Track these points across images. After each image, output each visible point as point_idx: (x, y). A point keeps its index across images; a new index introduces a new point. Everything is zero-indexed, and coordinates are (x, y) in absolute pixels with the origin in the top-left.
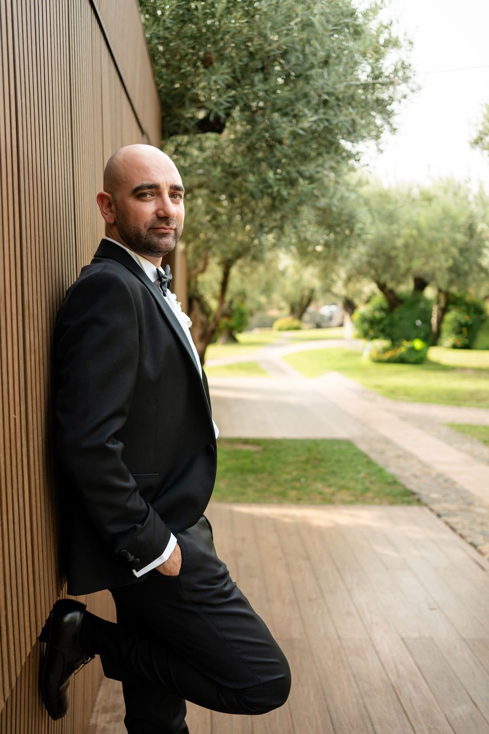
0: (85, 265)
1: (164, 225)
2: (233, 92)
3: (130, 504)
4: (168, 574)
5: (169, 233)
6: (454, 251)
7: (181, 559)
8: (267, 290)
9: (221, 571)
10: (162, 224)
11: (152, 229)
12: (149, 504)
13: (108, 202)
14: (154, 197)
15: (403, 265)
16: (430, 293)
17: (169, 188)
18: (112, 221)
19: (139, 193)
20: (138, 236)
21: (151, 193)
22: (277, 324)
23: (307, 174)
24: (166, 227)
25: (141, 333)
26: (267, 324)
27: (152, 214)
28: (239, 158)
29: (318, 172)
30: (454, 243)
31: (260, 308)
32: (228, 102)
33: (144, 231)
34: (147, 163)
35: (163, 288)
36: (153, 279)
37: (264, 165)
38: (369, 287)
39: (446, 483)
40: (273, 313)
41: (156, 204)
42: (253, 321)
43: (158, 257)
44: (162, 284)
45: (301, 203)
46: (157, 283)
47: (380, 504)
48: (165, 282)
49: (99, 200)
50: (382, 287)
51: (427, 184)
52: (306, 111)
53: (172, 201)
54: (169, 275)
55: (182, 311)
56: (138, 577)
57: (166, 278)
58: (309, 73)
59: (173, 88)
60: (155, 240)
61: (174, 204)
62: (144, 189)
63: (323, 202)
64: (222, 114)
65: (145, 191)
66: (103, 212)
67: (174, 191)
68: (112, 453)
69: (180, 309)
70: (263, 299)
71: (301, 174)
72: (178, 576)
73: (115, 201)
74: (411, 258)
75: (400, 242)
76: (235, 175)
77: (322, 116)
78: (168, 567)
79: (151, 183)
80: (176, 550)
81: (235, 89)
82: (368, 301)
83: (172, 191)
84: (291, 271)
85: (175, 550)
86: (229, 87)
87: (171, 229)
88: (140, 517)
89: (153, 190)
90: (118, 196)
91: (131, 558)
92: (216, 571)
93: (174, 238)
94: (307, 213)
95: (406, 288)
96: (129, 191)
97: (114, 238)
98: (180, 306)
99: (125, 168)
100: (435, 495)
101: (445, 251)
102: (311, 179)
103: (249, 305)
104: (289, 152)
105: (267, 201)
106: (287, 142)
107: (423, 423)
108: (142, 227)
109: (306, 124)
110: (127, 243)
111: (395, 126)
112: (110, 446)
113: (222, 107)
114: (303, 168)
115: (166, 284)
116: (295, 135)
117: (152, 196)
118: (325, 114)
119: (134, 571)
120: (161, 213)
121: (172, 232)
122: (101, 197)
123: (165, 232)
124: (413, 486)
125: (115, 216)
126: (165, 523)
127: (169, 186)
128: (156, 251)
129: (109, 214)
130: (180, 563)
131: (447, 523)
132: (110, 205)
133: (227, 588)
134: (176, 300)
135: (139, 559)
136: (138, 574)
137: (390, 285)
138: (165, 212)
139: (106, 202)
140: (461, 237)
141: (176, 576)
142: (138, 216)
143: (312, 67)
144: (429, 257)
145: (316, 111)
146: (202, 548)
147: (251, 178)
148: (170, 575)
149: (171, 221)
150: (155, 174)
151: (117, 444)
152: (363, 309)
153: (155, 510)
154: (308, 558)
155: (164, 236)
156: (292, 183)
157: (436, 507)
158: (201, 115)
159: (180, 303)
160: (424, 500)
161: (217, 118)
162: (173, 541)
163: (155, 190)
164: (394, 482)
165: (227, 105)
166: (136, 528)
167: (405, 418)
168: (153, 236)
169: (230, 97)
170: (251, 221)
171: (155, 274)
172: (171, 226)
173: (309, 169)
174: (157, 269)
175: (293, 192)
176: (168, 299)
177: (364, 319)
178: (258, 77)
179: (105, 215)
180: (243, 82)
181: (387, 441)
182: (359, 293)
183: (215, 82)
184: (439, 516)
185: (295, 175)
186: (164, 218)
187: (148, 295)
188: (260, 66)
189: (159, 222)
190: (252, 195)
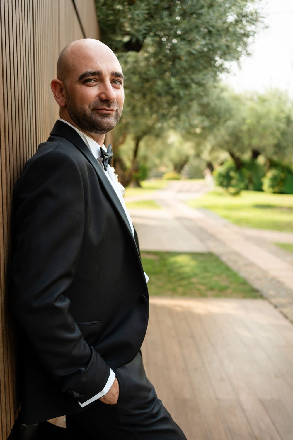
0: (42, 142)
1: (105, 107)
2: (149, 23)
3: (75, 352)
4: (108, 403)
5: (111, 114)
6: (278, 134)
7: (118, 390)
8: (161, 155)
9: (151, 396)
10: (103, 106)
11: (95, 110)
12: (92, 347)
13: (60, 88)
14: (98, 83)
15: (246, 142)
16: (261, 160)
17: (110, 75)
18: (63, 104)
19: (85, 79)
20: (85, 115)
21: (94, 79)
22: (166, 176)
23: (196, 80)
24: (107, 108)
25: (86, 204)
26: (159, 176)
27: (95, 97)
28: (152, 69)
29: (203, 79)
30: (278, 129)
31: (156, 166)
32: (146, 30)
33: (88, 111)
34: (92, 53)
35: (105, 164)
36: (96, 156)
37: (168, 74)
38: (224, 155)
39: (278, 284)
40: (163, 169)
41: (99, 88)
42: (151, 173)
43: (102, 134)
44: (104, 161)
45: (191, 100)
46: (100, 159)
47: (237, 297)
48: (106, 159)
49: (53, 87)
50: (232, 155)
51: (262, 92)
52: (197, 37)
53: (113, 87)
54: (111, 153)
55: (119, 182)
56: (82, 407)
57: (107, 155)
58: (200, 11)
59: (108, 19)
60: (99, 120)
61: (114, 89)
62: (88, 76)
63: (205, 100)
64: (140, 38)
65: (89, 78)
66: (56, 97)
67: (115, 78)
68: (60, 310)
69: (117, 180)
70: (157, 161)
71: (192, 80)
72: (116, 405)
73: (65, 87)
74: (251, 137)
75: (245, 128)
76: (147, 80)
77: (208, 41)
78: (108, 398)
79: (93, 71)
80: (115, 383)
81: (150, 21)
82: (222, 164)
83: (114, 77)
84: (177, 144)
85: (113, 384)
86: (146, 19)
87: (112, 110)
88: (86, 361)
89: (97, 77)
90: (68, 83)
91: (77, 395)
92: (147, 397)
93: (115, 118)
94: (195, 107)
95: (247, 156)
96: (77, 78)
97: (65, 118)
98: (117, 178)
99: (72, 58)
100: (272, 293)
101: (272, 134)
102: (199, 84)
103: (149, 164)
104: (185, 65)
105: (169, 98)
106: (184, 58)
107: (259, 242)
108: (87, 107)
109: (197, 47)
110: (76, 123)
111: (249, 51)
112: (59, 304)
113: (141, 33)
114: (194, 76)
115: (108, 161)
116: (190, 54)
117: (96, 81)
118: (210, 40)
119: (79, 403)
120: (103, 96)
121: (114, 113)
122: (54, 84)
123: (107, 113)
124: (257, 285)
125: (65, 100)
126: (105, 360)
127: (110, 73)
128: (100, 129)
129: (61, 98)
130: (118, 394)
131: (282, 313)
132: (61, 90)
133: (155, 411)
134: (114, 173)
135: (83, 395)
136: (83, 405)
137: (238, 154)
138: (106, 96)
139: (58, 88)
140: (282, 126)
141: (114, 404)
142: (84, 99)
143: (202, 7)
144: (262, 137)
145: (204, 38)
146: (135, 379)
147: (160, 83)
148: (110, 404)
149: (112, 104)
150: (97, 62)
151: (64, 301)
152: (219, 169)
153: (97, 351)
154: (192, 337)
155: (106, 117)
156: (186, 86)
157: (274, 301)
158: (126, 39)
159: (117, 175)
160: (265, 295)
161: (138, 41)
162: (112, 375)
163: (98, 76)
164: (245, 283)
165: (145, 32)
166: (80, 371)
167: (248, 238)
168: (97, 116)
169: (147, 26)
170: (157, 112)
171: (99, 151)
172: (112, 108)
173: (197, 77)
174: (101, 148)
175: (187, 92)
176: (108, 173)
177: (220, 175)
178: (166, 13)
179: (57, 99)
180: (156, 16)
181: (238, 254)
182: (216, 159)
183: (138, 15)
184: (276, 307)
185: (188, 81)
186: (106, 101)
187: (92, 172)
188: (166, 6)
189: (101, 104)
190: (159, 95)
